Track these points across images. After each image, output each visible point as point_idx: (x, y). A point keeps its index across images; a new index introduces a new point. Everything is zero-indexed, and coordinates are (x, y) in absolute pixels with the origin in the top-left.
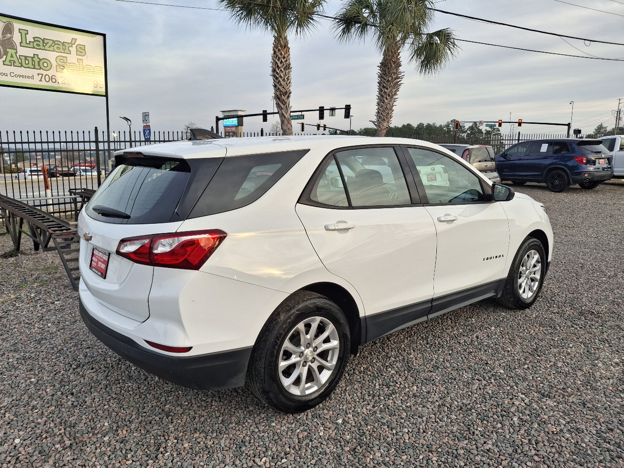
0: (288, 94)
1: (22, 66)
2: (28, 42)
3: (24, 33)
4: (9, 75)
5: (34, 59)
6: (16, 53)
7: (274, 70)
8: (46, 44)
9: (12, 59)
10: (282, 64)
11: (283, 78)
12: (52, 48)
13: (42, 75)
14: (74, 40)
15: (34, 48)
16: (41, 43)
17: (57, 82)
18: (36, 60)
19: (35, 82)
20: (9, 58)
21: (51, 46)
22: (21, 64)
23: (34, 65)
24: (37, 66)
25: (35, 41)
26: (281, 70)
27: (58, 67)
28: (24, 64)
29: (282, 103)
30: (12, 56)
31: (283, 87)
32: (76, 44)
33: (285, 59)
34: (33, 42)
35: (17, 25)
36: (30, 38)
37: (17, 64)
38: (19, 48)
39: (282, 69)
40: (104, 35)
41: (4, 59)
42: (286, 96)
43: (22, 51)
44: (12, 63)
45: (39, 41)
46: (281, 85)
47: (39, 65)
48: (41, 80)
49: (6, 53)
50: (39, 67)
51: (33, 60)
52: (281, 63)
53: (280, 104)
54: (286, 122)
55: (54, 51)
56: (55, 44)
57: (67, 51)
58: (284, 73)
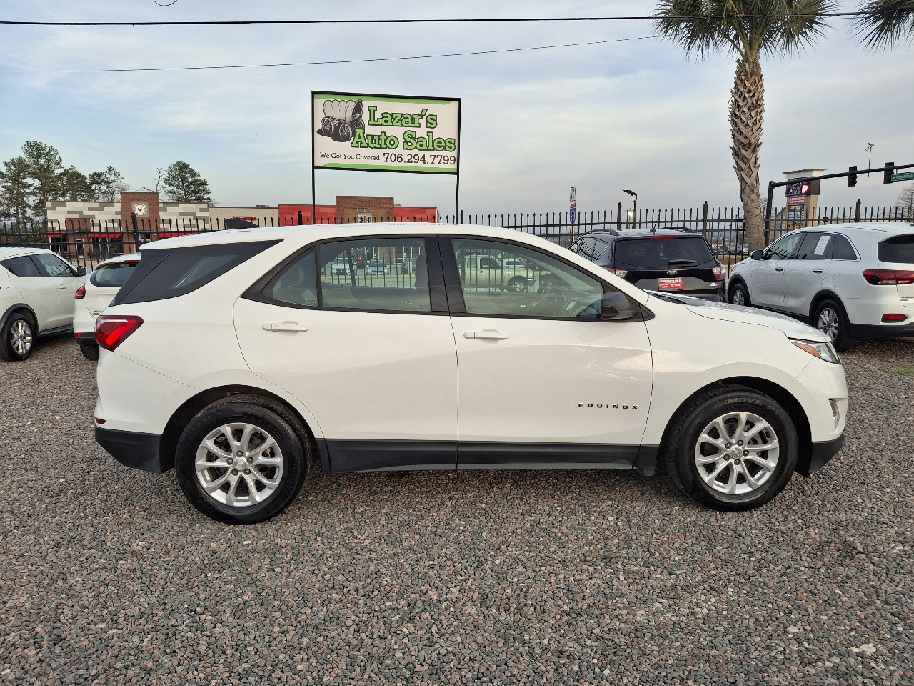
0: (754, 147)
1: (368, 146)
2: (376, 120)
3: (372, 109)
4: (355, 157)
5: (381, 138)
6: (364, 133)
7: (733, 113)
8: (395, 119)
9: (359, 140)
10: (746, 102)
11: (745, 123)
12: (400, 124)
13: (388, 154)
14: (424, 111)
15: (381, 125)
16: (389, 120)
17: (403, 161)
18: (383, 138)
19: (381, 163)
20: (357, 139)
21: (399, 120)
22: (368, 144)
23: (380, 145)
24: (383, 146)
25: (383, 117)
26: (743, 111)
27: (405, 144)
28: (371, 145)
29: (743, 162)
30: (359, 137)
31: (746, 137)
32: (426, 115)
33: (751, 94)
34: (381, 119)
35: (367, 103)
36: (378, 115)
37: (364, 145)
38: (367, 127)
39: (745, 110)
40: (459, 100)
41: (351, 141)
42: (750, 151)
43: (370, 130)
44: (359, 145)
45: (387, 117)
46: (741, 133)
47: (385, 144)
48: (386, 161)
49: (354, 134)
50: (385, 146)
51: (379, 139)
52: (743, 100)
53: (740, 163)
54: (747, 190)
55: (402, 126)
56: (404, 118)
57: (416, 124)
58: (748, 114)
